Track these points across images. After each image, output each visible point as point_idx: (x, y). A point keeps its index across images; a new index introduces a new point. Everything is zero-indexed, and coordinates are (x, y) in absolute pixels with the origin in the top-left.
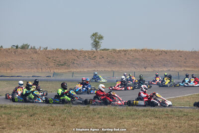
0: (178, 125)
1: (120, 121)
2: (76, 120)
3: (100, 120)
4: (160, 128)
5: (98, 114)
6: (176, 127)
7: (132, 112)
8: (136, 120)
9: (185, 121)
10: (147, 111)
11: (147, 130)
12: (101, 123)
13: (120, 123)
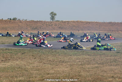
0: (100, 59)
1: (70, 57)
2: (47, 56)
3: (59, 56)
4: (91, 60)
5: (58, 53)
6: (100, 60)
7: (76, 53)
8: (78, 57)
9: (104, 57)
10: (83, 52)
11: (85, 61)
12: (60, 57)
13: (70, 58)
